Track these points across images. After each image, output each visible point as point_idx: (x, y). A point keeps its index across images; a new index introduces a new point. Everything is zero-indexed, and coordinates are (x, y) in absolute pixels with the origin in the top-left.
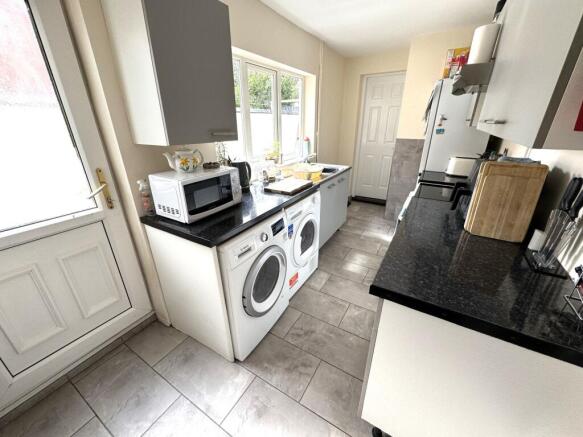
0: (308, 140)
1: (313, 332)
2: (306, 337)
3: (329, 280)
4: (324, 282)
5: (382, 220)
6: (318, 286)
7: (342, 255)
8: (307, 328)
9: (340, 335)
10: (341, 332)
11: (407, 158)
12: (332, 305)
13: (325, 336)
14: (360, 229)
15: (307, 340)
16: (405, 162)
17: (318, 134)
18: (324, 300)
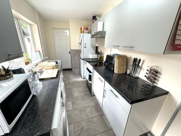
0: (39, 51)
1: (83, 128)
2: (83, 132)
3: (73, 103)
4: (72, 106)
5: (72, 75)
6: (71, 108)
7: (70, 92)
8: (80, 129)
9: (91, 121)
10: (90, 119)
11: (75, 55)
12: (81, 112)
13: (88, 125)
14: (68, 80)
15: (84, 133)
16: (75, 56)
17: (43, 49)
18: (77, 112)
